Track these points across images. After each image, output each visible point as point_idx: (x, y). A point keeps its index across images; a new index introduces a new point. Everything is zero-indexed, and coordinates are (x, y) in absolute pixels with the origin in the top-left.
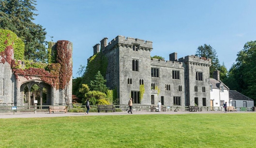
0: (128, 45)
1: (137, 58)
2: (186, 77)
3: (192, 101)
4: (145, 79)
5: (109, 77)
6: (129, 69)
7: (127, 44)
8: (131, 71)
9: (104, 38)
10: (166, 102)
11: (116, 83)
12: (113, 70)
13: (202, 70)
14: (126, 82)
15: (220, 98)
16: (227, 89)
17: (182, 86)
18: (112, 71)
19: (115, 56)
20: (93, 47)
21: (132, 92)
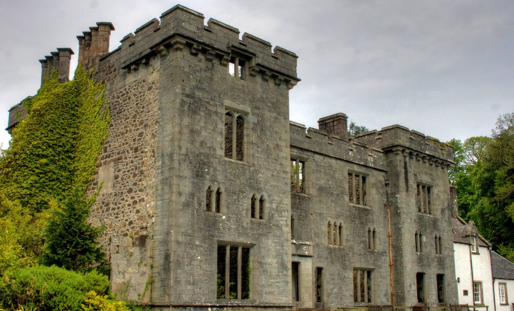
0: (214, 48)
1: (241, 107)
2: (387, 198)
3: (410, 286)
4: (269, 196)
5: (116, 177)
6: (215, 150)
7: (208, 46)
8: (221, 156)
9: (99, 24)
10: (332, 289)
11: (152, 203)
12: (136, 150)
13: (433, 179)
14: (200, 204)
15: (472, 273)
16: (485, 245)
17: (377, 230)
18: (131, 154)
19: (150, 89)
20: (41, 61)
21: (221, 249)
